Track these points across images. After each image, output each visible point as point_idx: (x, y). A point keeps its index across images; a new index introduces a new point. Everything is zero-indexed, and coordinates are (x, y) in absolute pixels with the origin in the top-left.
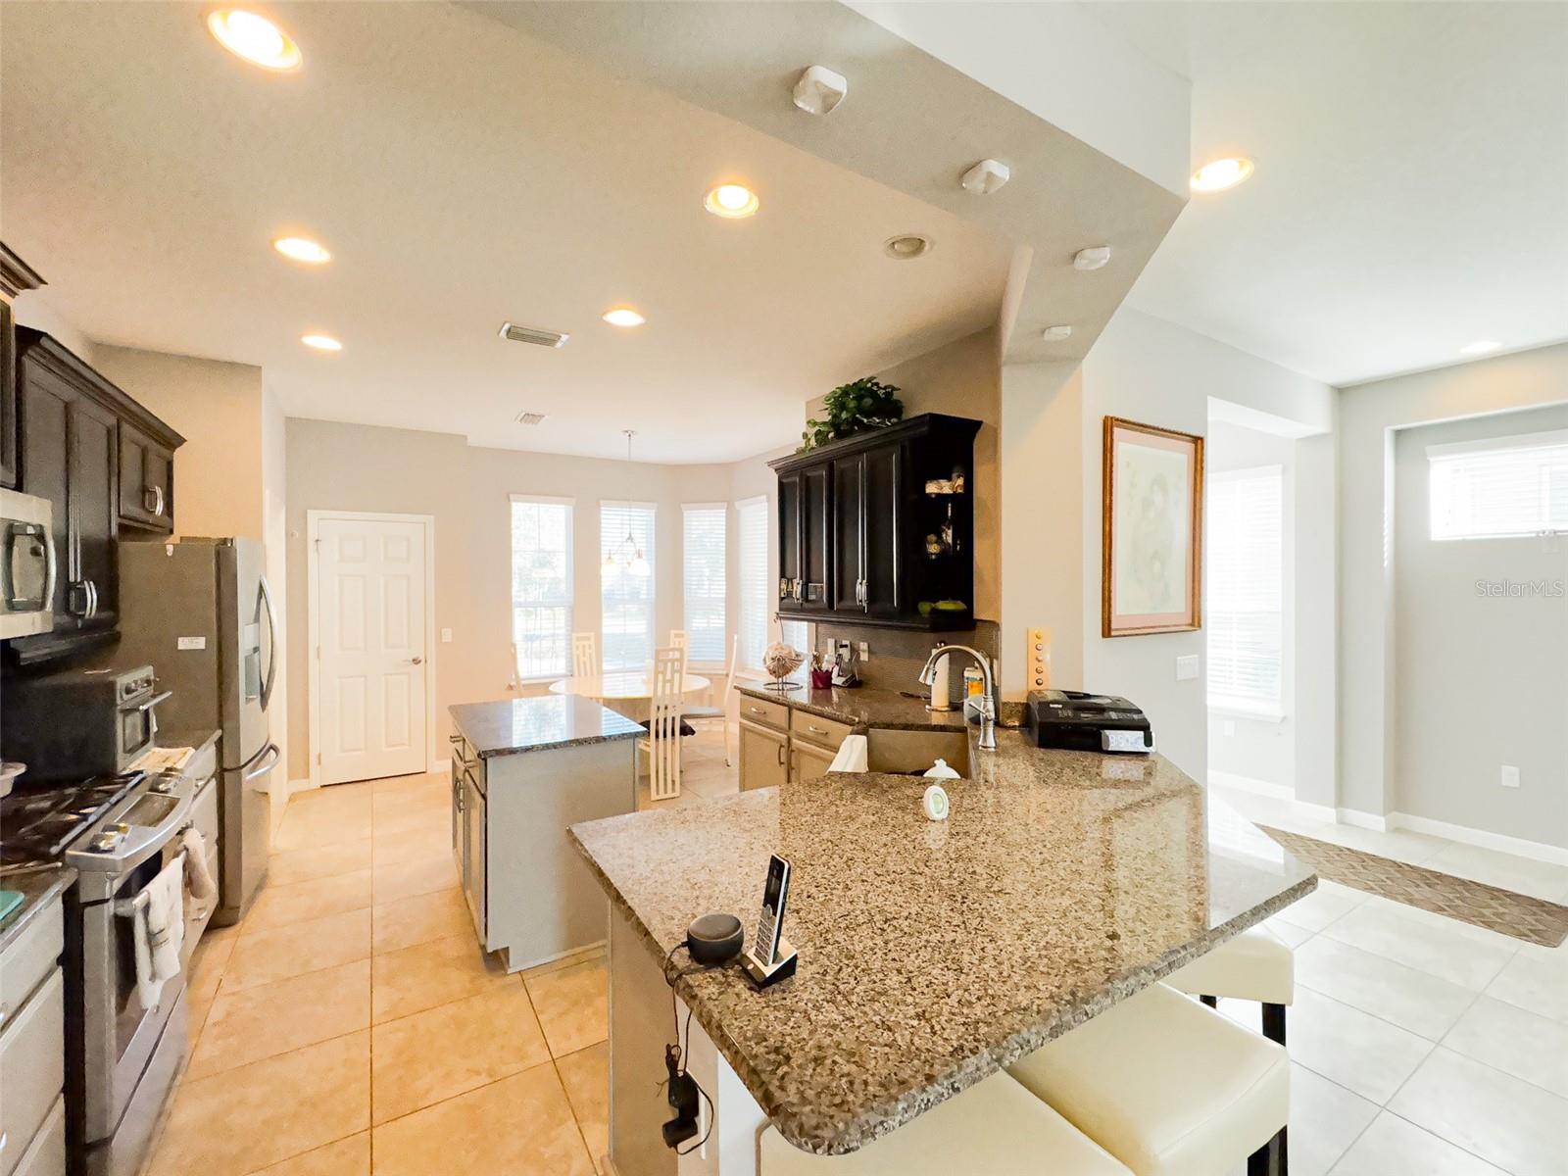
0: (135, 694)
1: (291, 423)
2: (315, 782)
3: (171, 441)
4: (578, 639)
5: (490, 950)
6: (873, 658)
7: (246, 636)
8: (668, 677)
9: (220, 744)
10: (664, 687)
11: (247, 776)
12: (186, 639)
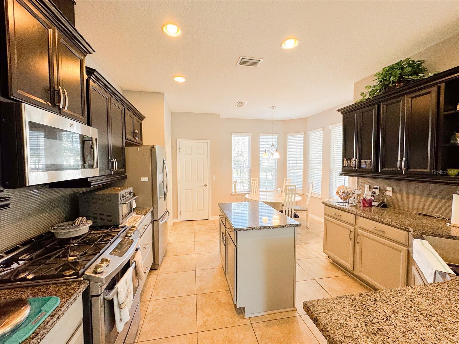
0: (125, 198)
1: (172, 113)
2: (179, 220)
3: (141, 117)
4: (253, 180)
5: (238, 307)
6: (395, 194)
7: (160, 177)
8: (290, 196)
9: (153, 212)
10: (288, 199)
11: (160, 223)
12: (143, 178)
